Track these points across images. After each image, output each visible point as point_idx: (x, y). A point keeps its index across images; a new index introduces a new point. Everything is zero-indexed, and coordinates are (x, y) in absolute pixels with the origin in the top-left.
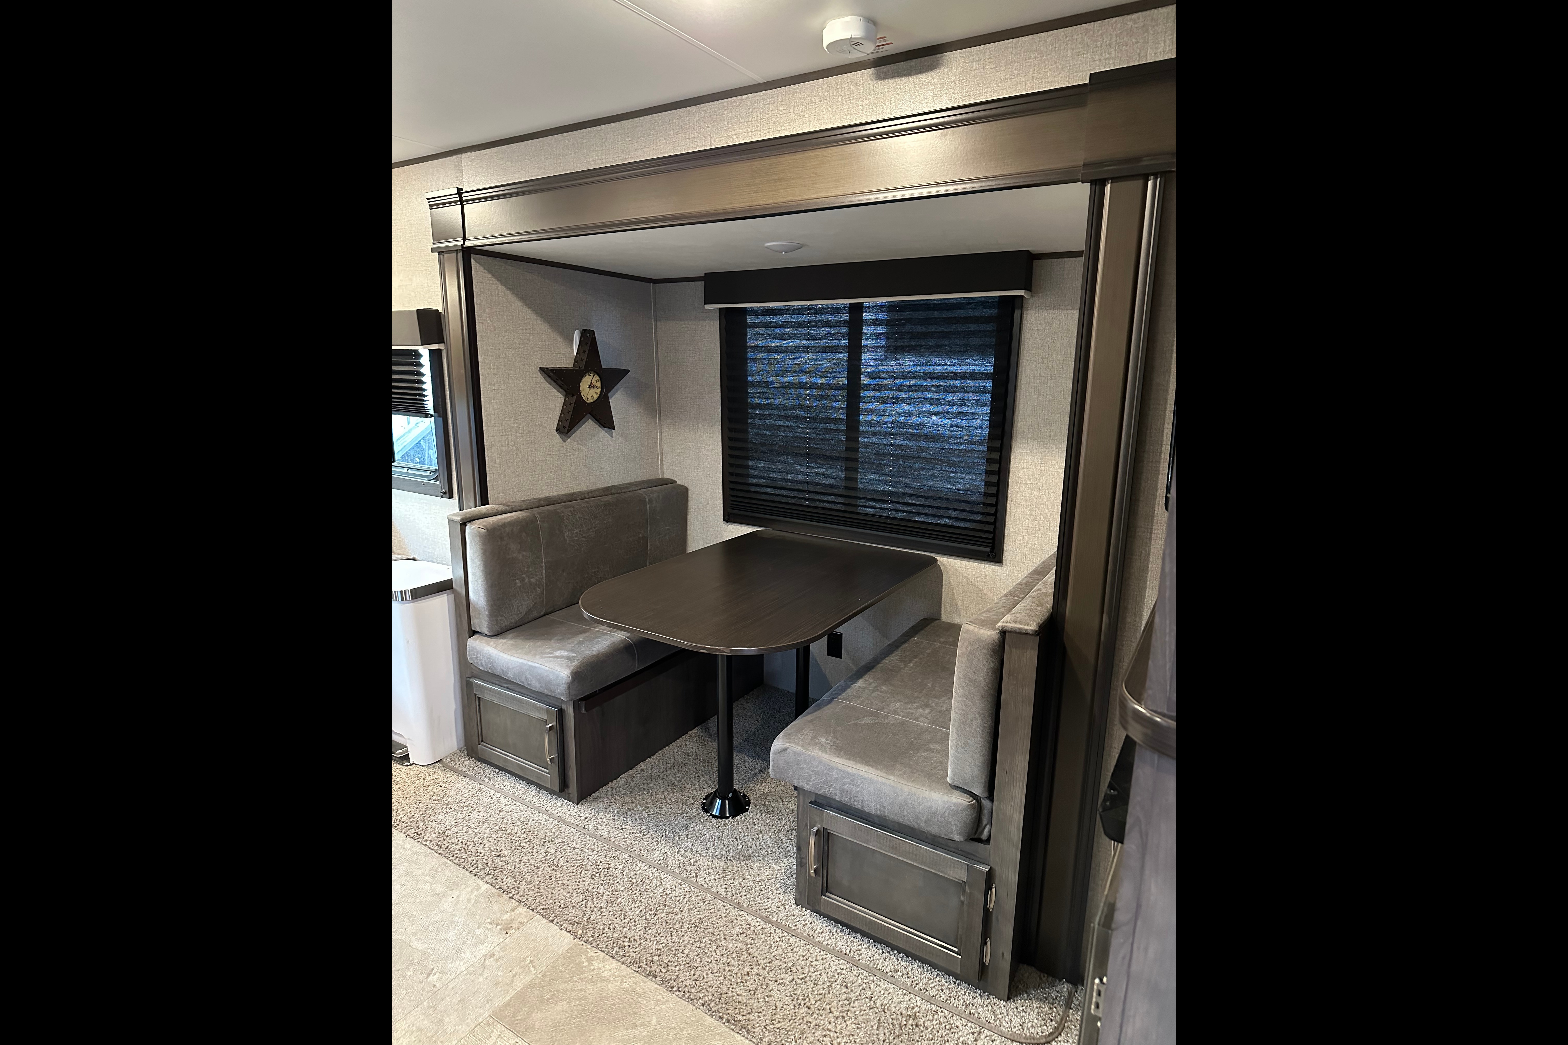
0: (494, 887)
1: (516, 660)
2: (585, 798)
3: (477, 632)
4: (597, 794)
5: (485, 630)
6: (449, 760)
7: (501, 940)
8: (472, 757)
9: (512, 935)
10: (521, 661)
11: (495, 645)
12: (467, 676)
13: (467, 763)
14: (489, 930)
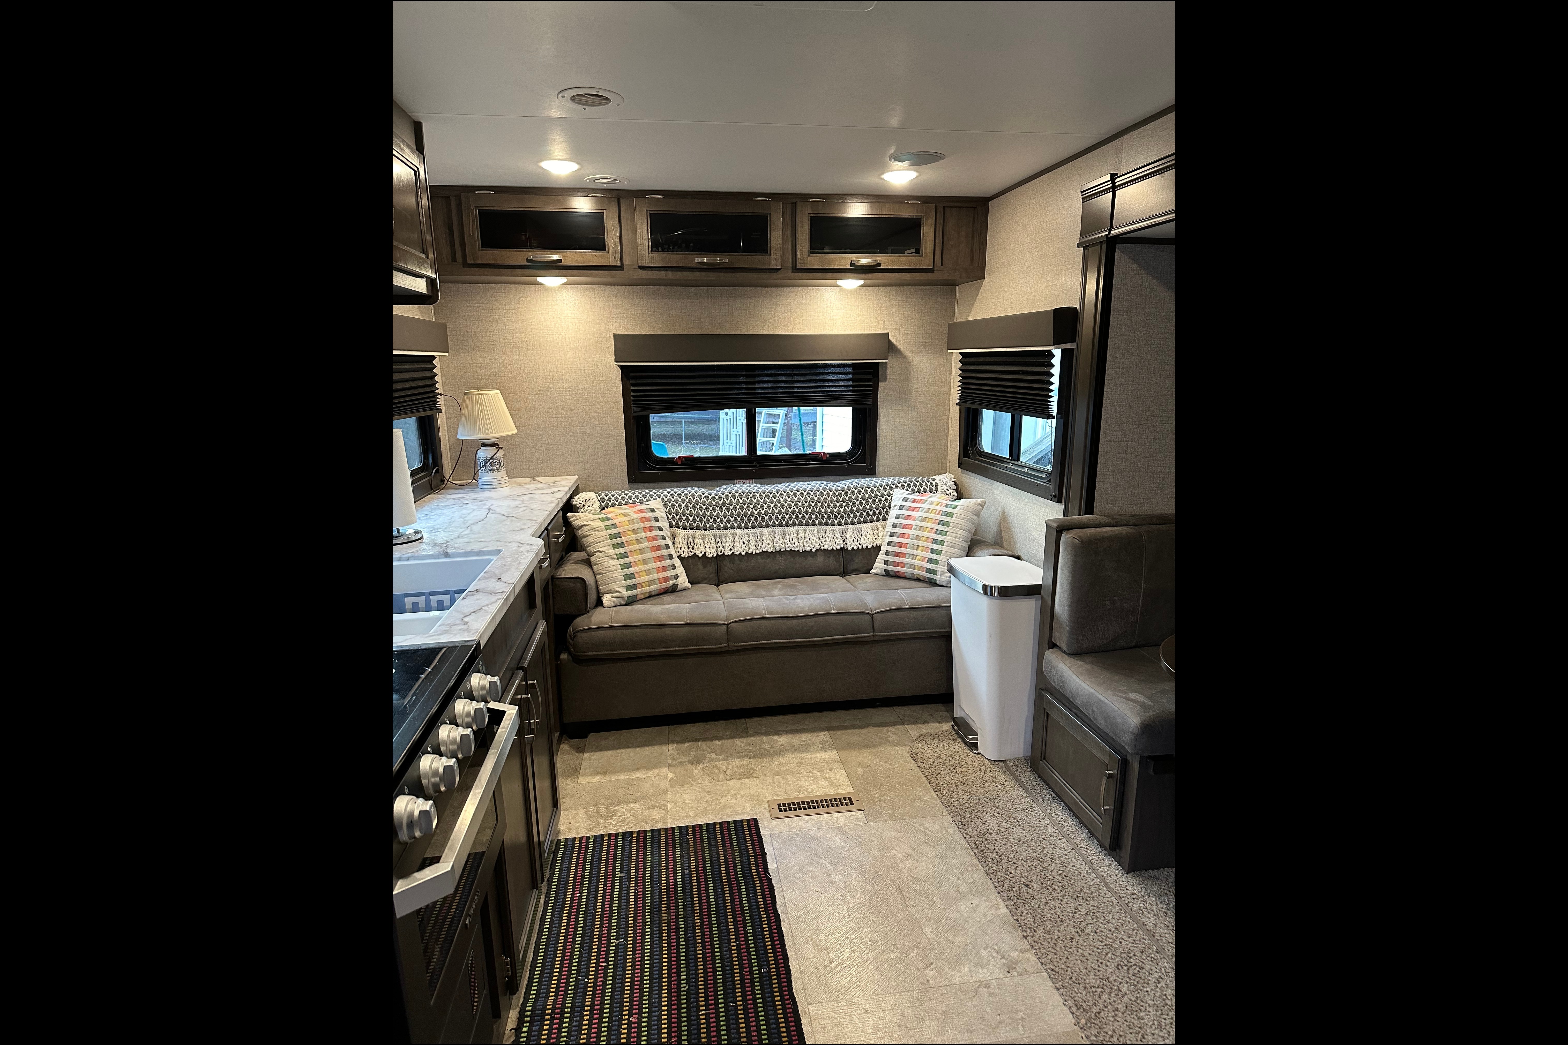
0: (1012, 915)
1: (1087, 687)
2: (1140, 870)
3: (1057, 646)
4: (1155, 873)
5: (1064, 646)
6: (1012, 764)
7: (1002, 976)
8: (1034, 770)
9: (1012, 977)
10: (1092, 690)
11: (1070, 665)
12: (1041, 687)
13: (1028, 774)
14: (993, 957)
